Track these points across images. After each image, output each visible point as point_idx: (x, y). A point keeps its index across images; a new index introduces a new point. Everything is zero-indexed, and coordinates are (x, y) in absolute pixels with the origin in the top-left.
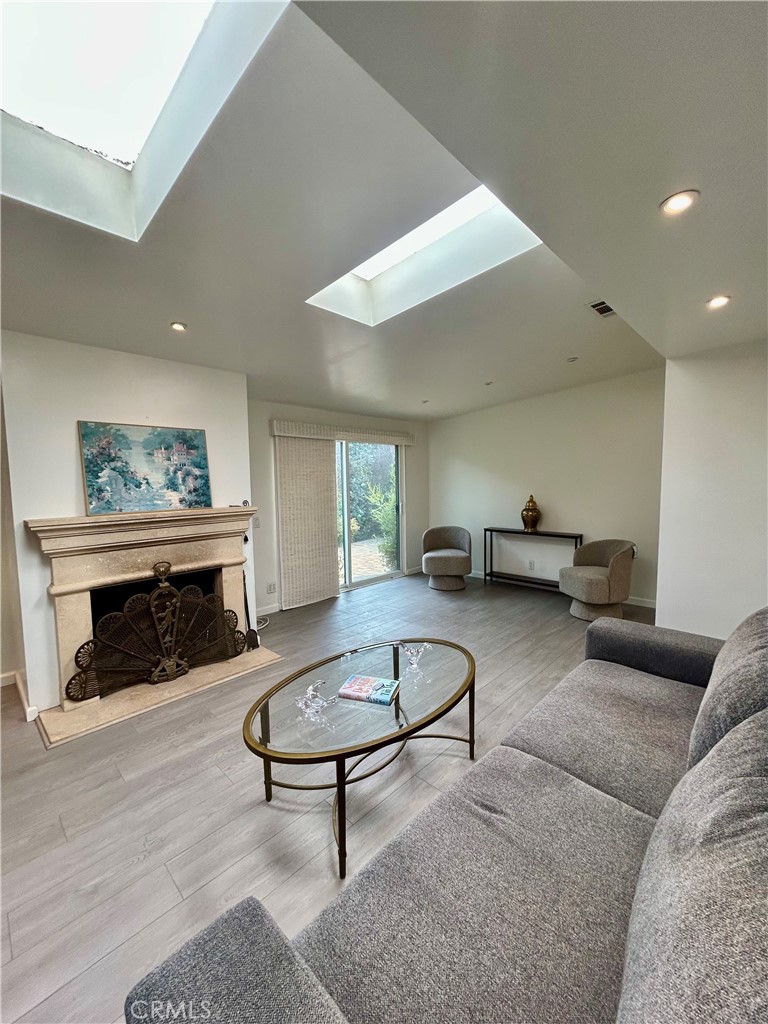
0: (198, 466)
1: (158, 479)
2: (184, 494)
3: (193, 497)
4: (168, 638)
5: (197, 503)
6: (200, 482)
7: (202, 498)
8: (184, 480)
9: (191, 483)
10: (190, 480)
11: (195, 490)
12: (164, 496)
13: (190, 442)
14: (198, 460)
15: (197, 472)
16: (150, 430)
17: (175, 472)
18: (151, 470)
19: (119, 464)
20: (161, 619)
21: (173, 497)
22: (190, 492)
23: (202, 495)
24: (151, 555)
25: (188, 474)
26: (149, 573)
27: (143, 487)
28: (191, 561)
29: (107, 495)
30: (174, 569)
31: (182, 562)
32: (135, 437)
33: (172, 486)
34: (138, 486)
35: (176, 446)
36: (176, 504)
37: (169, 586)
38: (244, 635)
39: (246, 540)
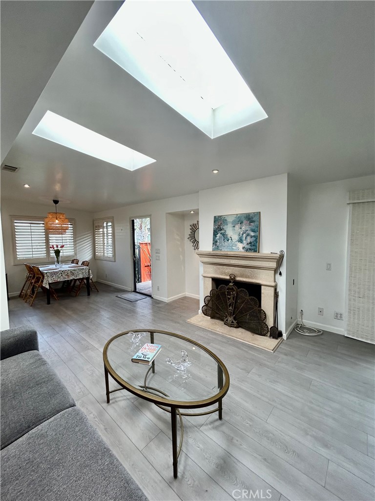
0: (253, 231)
1: (235, 237)
2: (245, 245)
3: (249, 247)
4: (231, 308)
5: (250, 249)
6: (253, 239)
7: (253, 247)
8: (246, 238)
9: (249, 240)
10: (249, 238)
11: (250, 243)
12: (236, 245)
13: (252, 220)
14: (254, 228)
15: (252, 234)
16: (235, 216)
17: (243, 234)
18: (232, 232)
19: (223, 231)
20: (229, 299)
21: (240, 246)
22: (248, 244)
23: (254, 246)
24: (231, 270)
25: (248, 235)
26: (228, 278)
27: (230, 241)
28: (246, 277)
29: (218, 243)
30: (238, 279)
31: (242, 276)
32: (230, 220)
33: (241, 241)
34: (228, 241)
35: (245, 222)
36: (241, 249)
37: (233, 285)
38: (267, 327)
39: (280, 274)
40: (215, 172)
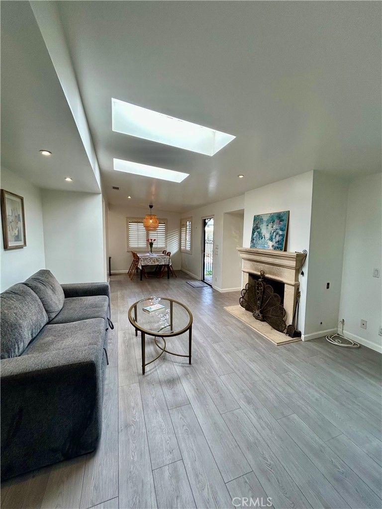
0: (282, 230)
1: (268, 236)
2: (274, 243)
3: (276, 245)
4: (259, 302)
5: (278, 248)
6: (281, 237)
7: (280, 246)
8: (275, 237)
9: (278, 238)
10: (277, 236)
11: (278, 242)
12: (267, 243)
13: (282, 219)
14: (282, 227)
15: (281, 233)
16: (269, 215)
17: (273, 233)
18: (266, 231)
19: (259, 230)
20: (258, 293)
21: (270, 244)
22: (276, 242)
23: (283, 244)
24: (262, 267)
25: (277, 234)
26: (259, 274)
27: (263, 239)
28: (273, 275)
29: (254, 241)
30: (267, 275)
31: (270, 274)
32: (265, 219)
33: (271, 239)
34: (262, 239)
35: (276, 221)
36: (271, 247)
37: (262, 281)
38: (285, 324)
39: (303, 273)
40: (241, 177)
